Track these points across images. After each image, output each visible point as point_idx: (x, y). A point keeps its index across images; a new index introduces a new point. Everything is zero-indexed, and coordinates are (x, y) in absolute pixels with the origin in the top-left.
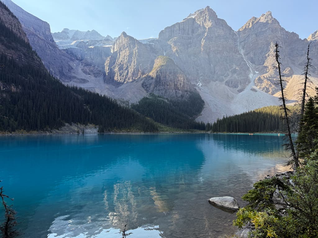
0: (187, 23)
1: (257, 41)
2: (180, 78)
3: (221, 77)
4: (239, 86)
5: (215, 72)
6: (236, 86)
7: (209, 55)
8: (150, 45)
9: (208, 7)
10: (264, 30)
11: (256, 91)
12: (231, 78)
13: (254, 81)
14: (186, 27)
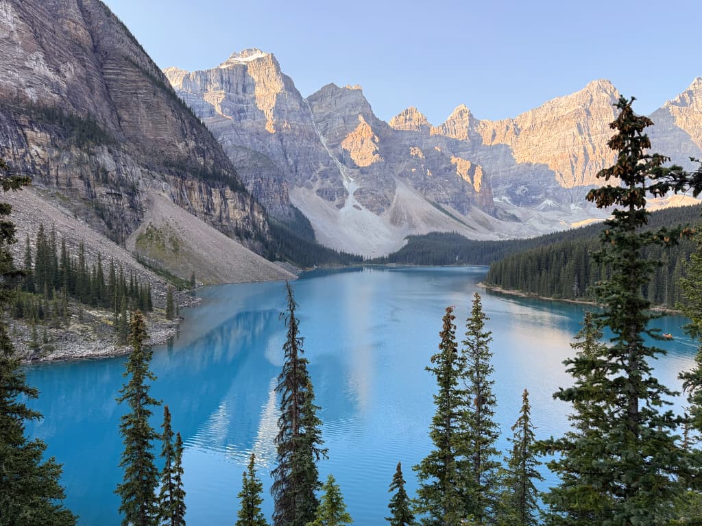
0: (235, 73)
1: (346, 129)
3: (307, 181)
4: (337, 199)
5: (296, 171)
6: (332, 199)
10: (353, 113)
11: (361, 209)
12: (324, 186)
13: (354, 194)
14: (234, 80)
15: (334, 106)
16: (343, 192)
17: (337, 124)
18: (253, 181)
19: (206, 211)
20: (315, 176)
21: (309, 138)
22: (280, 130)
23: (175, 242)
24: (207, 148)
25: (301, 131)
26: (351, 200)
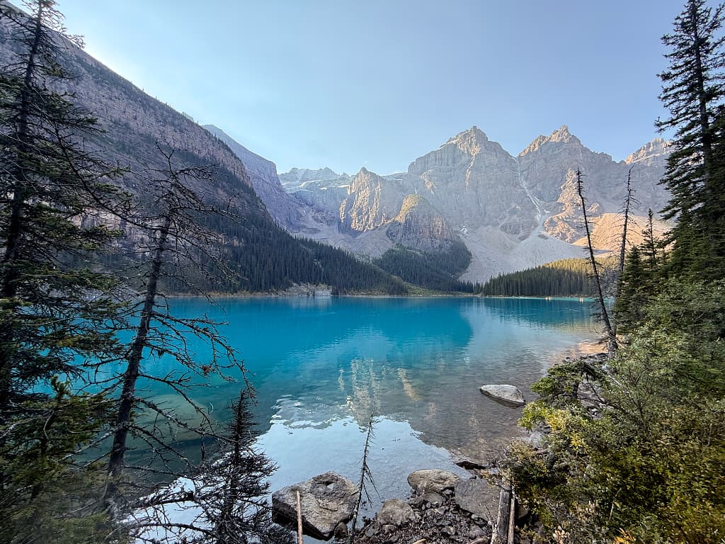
0: (446, 151)
2: (436, 223)
3: (495, 220)
4: (521, 232)
5: (485, 213)
6: (516, 233)
7: (476, 191)
8: (396, 182)
9: (475, 127)
11: (546, 238)
12: (510, 222)
13: (543, 224)
14: (445, 157)
16: (532, 225)
20: (504, 215)
26: (538, 231)
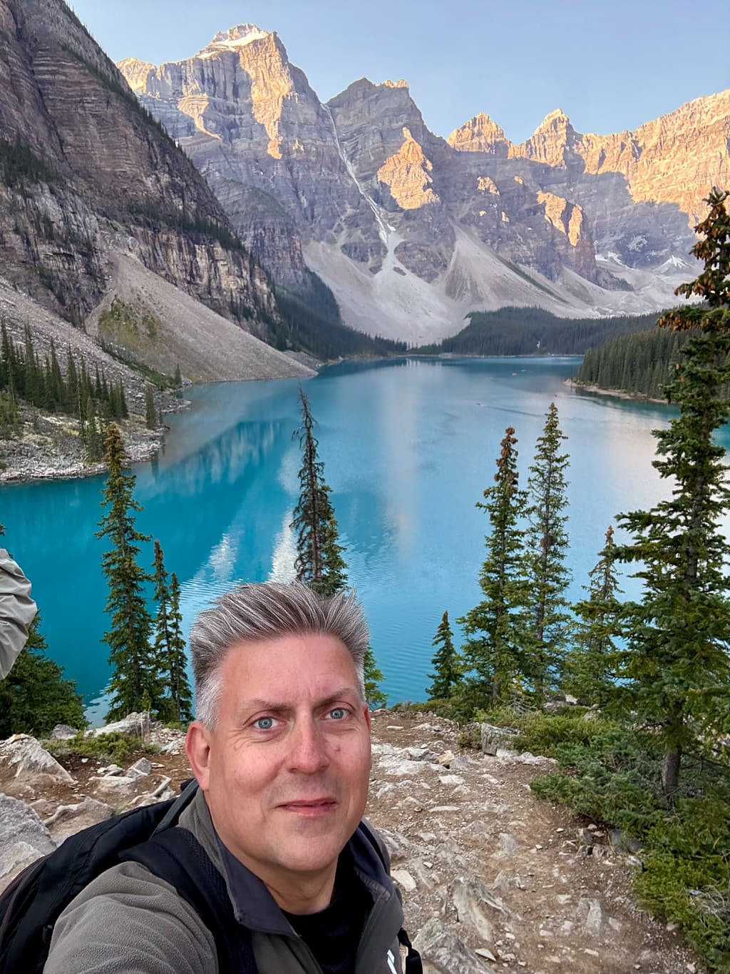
0: (221, 65)
1: (384, 151)
3: (328, 231)
4: (370, 258)
5: (313, 217)
6: (363, 259)
7: (291, 170)
9: (275, 33)
10: (395, 125)
11: (404, 274)
12: (352, 240)
13: (396, 251)
14: (220, 78)
15: (367, 114)
16: (380, 249)
17: (371, 144)
18: (252, 233)
19: (188, 278)
20: (339, 225)
21: (330, 166)
22: (289, 154)
23: (152, 324)
24: (187, 185)
25: (318, 154)
26: (390, 261)
